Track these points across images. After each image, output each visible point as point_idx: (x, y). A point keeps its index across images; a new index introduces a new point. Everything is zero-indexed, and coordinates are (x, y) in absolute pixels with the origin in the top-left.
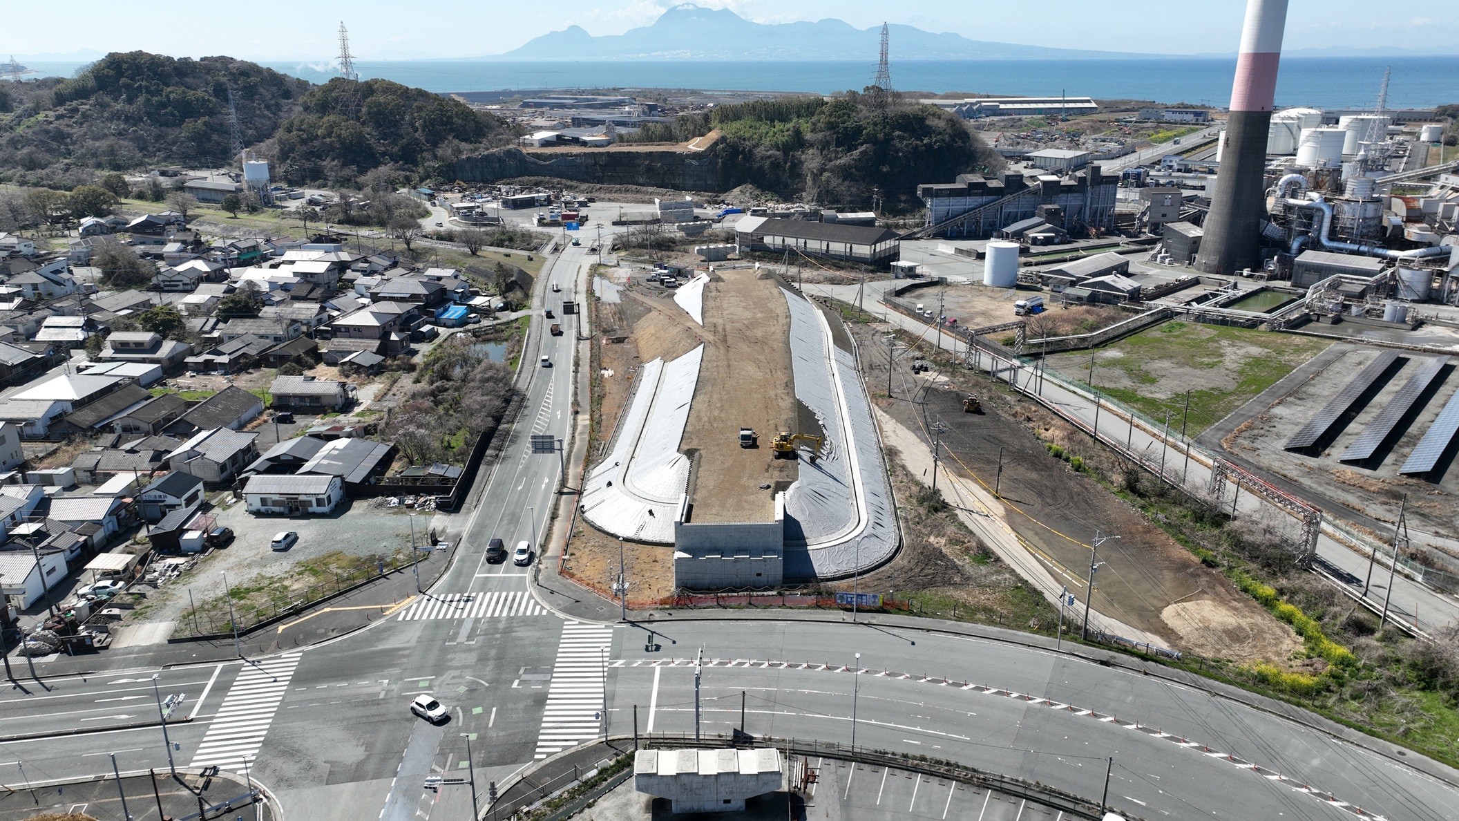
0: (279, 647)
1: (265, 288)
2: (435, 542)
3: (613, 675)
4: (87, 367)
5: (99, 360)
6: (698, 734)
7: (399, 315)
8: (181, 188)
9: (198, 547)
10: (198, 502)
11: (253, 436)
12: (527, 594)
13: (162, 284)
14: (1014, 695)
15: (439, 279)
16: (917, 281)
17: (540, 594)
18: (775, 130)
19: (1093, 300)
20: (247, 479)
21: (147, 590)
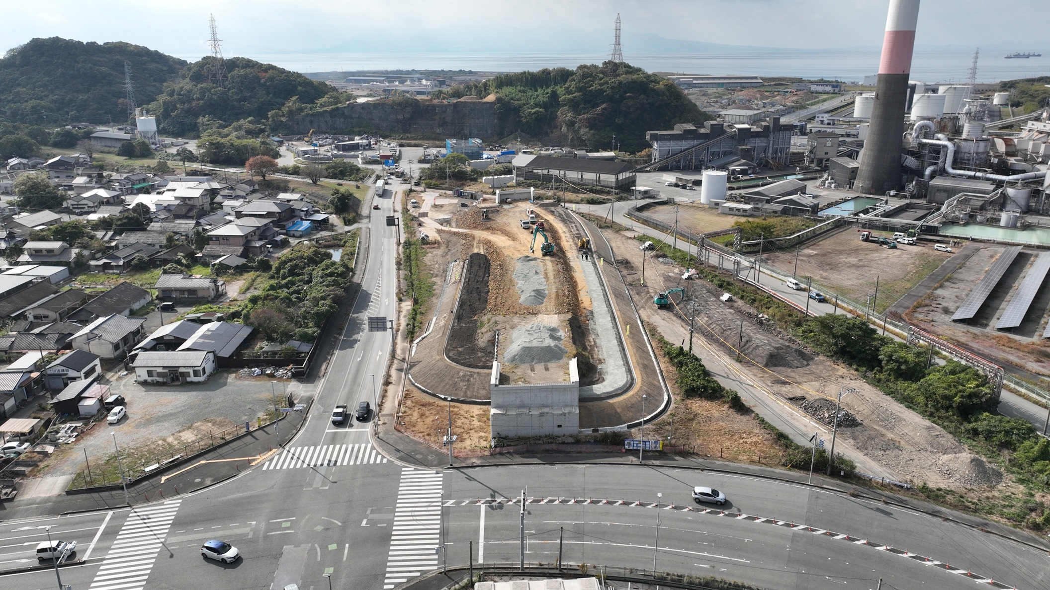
0: (163, 496)
1: (153, 209)
2: (292, 404)
4: (7, 269)
5: (17, 264)
6: (523, 564)
7: (258, 228)
8: (88, 137)
9: (95, 412)
10: (94, 375)
11: (142, 321)
12: (369, 446)
13: (71, 208)
14: (781, 523)
15: (289, 201)
16: (652, 201)
17: (380, 446)
18: (538, 93)
19: (785, 212)
20: (136, 355)
21: (50, 449)
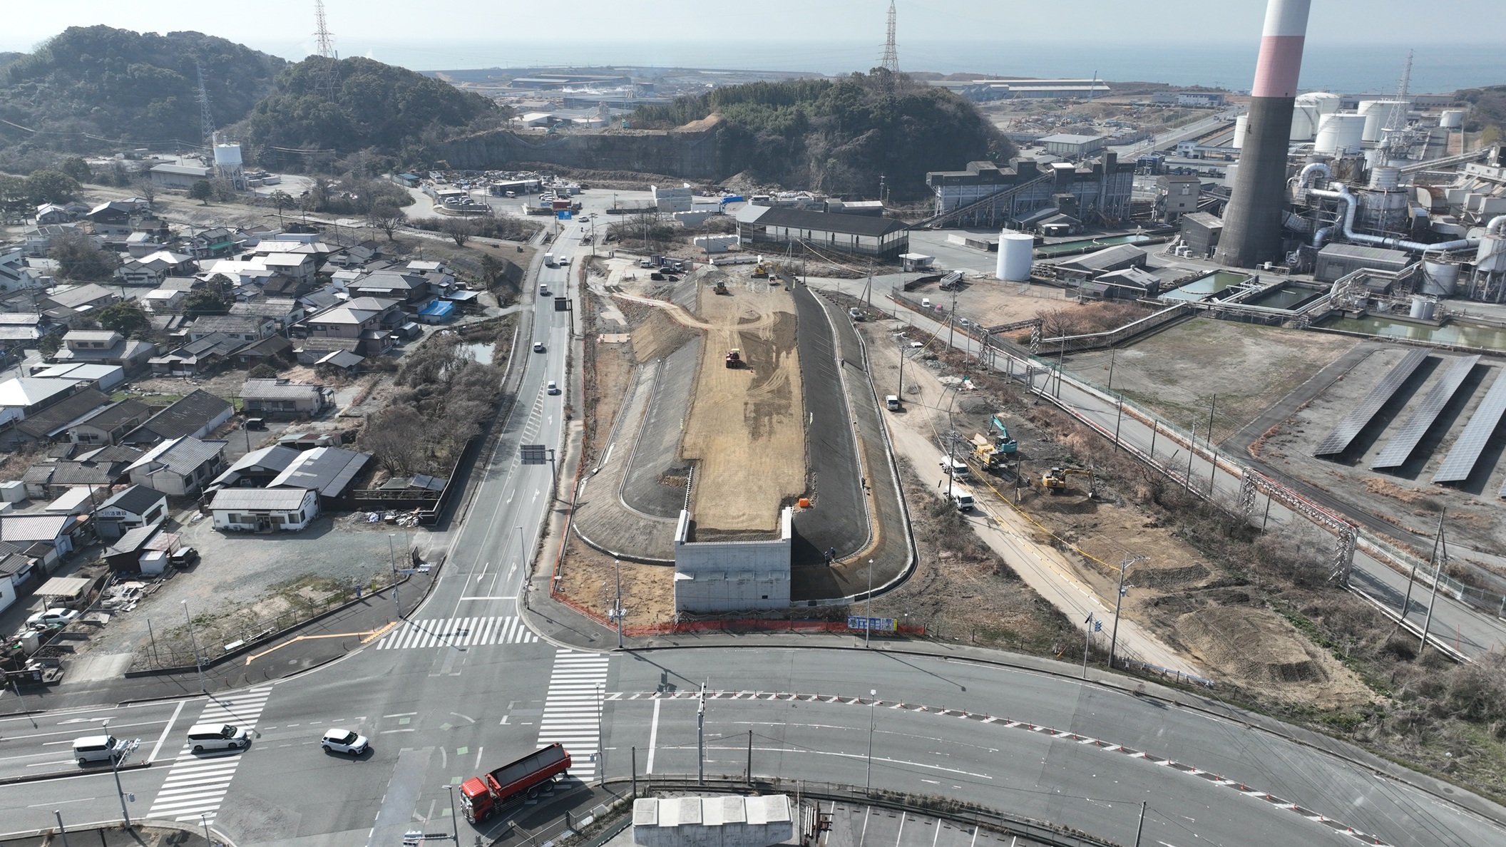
0: (248, 681)
1: (237, 281)
2: (417, 562)
3: (609, 708)
4: (41, 369)
5: (54, 361)
6: (701, 776)
7: (380, 312)
8: (147, 172)
9: (160, 569)
10: (160, 519)
11: (221, 445)
12: (516, 619)
13: (125, 278)
14: (1039, 728)
15: (423, 272)
16: (927, 275)
17: (531, 619)
18: (778, 113)
19: (1110, 295)
20: (214, 493)
21: (104, 618)
